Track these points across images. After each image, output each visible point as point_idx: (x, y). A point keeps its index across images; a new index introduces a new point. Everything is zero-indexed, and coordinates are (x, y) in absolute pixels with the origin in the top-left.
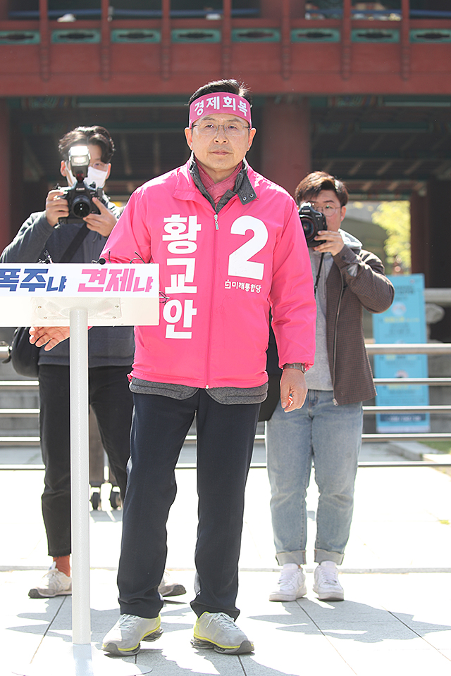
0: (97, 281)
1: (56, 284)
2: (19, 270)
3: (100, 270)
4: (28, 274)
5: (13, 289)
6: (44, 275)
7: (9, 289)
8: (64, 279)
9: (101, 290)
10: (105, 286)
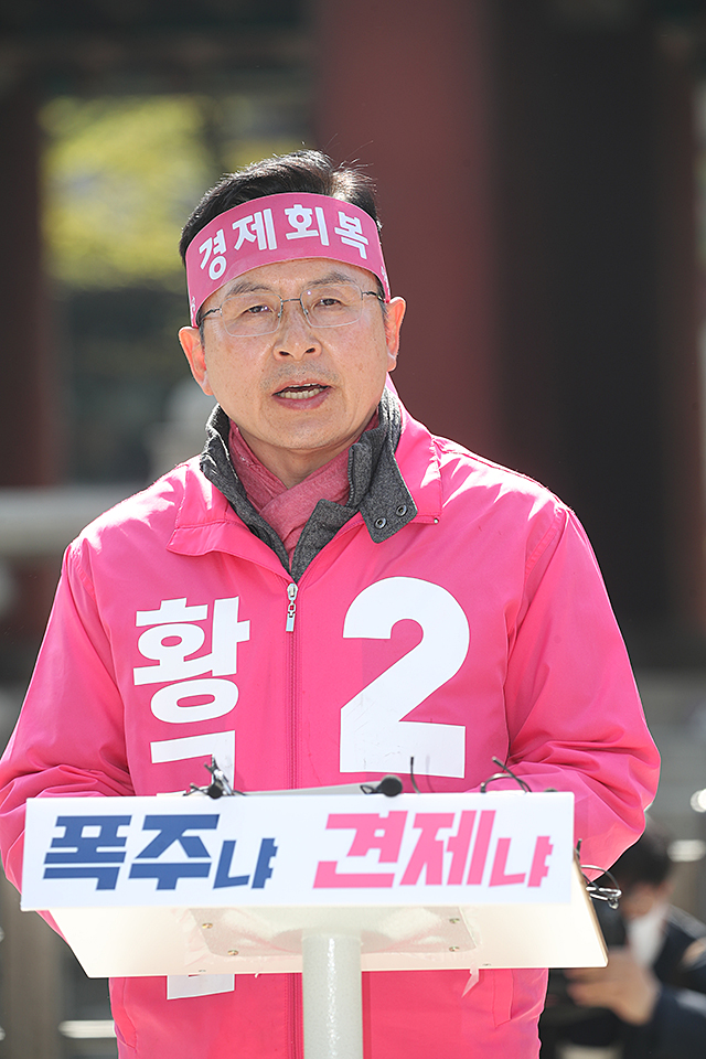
0: (374, 853)
1: (244, 864)
2: (126, 820)
3: (384, 814)
4: (155, 833)
5: (107, 881)
6: (205, 835)
7: (95, 881)
8: (268, 849)
9: (384, 881)
10: (398, 868)
